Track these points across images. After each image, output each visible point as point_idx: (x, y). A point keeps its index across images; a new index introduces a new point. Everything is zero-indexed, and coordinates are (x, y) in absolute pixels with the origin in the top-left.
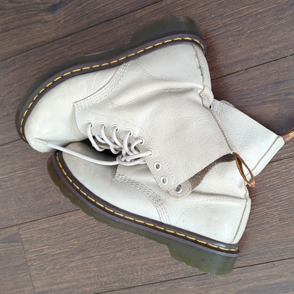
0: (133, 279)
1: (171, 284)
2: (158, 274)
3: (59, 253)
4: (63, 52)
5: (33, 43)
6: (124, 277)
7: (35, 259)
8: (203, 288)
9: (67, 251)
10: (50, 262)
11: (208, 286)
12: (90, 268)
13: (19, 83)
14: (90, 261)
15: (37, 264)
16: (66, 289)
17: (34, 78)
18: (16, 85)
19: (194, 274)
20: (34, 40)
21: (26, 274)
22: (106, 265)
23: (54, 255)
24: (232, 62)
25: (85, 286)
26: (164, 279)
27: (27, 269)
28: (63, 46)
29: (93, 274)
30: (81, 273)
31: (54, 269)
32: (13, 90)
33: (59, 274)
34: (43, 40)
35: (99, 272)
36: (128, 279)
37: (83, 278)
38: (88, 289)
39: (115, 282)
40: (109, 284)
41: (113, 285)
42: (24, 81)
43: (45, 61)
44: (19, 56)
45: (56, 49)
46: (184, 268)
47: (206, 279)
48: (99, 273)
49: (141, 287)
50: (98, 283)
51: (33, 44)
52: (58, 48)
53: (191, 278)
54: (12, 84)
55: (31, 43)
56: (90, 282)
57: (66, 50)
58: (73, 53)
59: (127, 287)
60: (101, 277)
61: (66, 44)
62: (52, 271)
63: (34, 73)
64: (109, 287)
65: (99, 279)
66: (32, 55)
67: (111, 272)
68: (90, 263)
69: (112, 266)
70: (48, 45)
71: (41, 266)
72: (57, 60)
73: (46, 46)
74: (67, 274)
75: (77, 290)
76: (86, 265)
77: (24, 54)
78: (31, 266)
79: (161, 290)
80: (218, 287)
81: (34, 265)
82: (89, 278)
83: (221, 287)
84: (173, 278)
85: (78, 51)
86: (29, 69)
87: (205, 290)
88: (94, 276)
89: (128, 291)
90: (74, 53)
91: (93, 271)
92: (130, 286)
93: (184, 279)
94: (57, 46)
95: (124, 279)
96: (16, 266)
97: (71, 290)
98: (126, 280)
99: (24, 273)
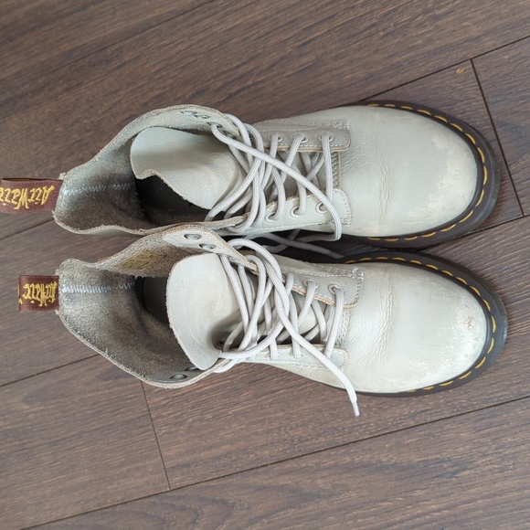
0: (354, 427)
1: (427, 432)
2: (401, 415)
3: (211, 390)
4: (210, 27)
5: (154, 15)
6: (336, 425)
7: (165, 405)
8: (489, 434)
9: (226, 386)
10: (193, 408)
11: (498, 428)
12: (270, 413)
13: (131, 88)
14: (270, 401)
15: (170, 414)
16: (225, 456)
17: (156, 77)
18: (124, 92)
19: (470, 409)
20: (157, 10)
21: (149, 435)
22: (301, 406)
23: (201, 394)
24: (524, 17)
25: (262, 447)
26: (412, 423)
27: (149, 425)
28: (209, 16)
29: (276, 424)
30: (253, 423)
31: (201, 420)
32: (120, 101)
33: (210, 430)
34: (173, 8)
35: (288, 419)
36: (344, 429)
37: (257, 434)
38: (267, 452)
39: (320, 435)
40: (308, 440)
41: (314, 441)
42: (139, 85)
43: (177, 45)
44: (129, 40)
45: (197, 22)
46: (451, 399)
47: (494, 416)
48: (287, 422)
49: (368, 441)
50: (285, 440)
51: (156, 17)
52: (201, 20)
53: (464, 417)
54: (118, 90)
55: (151, 16)
56: (270, 439)
57: (216, 22)
58: (228, 28)
59: (341, 442)
60: (291, 429)
61: (215, 13)
62: (197, 424)
63: (157, 68)
64: (307, 445)
65: (287, 433)
66: (155, 37)
67: (310, 417)
68: (270, 405)
69: (312, 405)
70: (182, 17)
71: (176, 418)
72: (198, 42)
73: (178, 19)
74: (226, 427)
75: (245, 457)
76: (262, 409)
77: (138, 36)
78: (157, 418)
79: (408, 445)
80: (517, 430)
81: (162, 417)
82: (269, 432)
83: (523, 428)
84: (429, 420)
85: (238, 22)
86: (147, 62)
87: (493, 437)
88: (279, 428)
89: (343, 450)
90: (231, 26)
91: (276, 418)
92: (347, 440)
93: (451, 420)
94: (198, 17)
95: (336, 428)
96: (128, 422)
97: (234, 458)
98: (339, 431)
99: (144, 433)
